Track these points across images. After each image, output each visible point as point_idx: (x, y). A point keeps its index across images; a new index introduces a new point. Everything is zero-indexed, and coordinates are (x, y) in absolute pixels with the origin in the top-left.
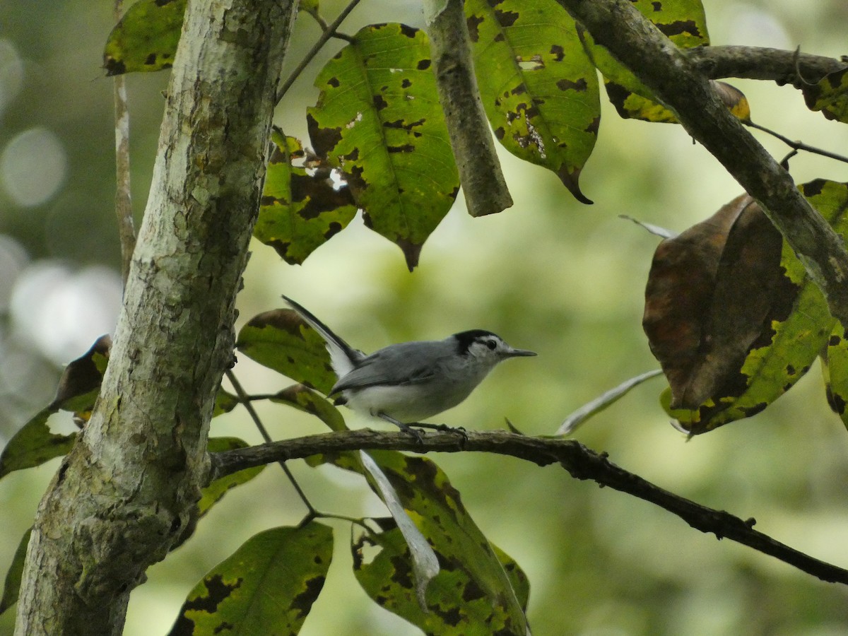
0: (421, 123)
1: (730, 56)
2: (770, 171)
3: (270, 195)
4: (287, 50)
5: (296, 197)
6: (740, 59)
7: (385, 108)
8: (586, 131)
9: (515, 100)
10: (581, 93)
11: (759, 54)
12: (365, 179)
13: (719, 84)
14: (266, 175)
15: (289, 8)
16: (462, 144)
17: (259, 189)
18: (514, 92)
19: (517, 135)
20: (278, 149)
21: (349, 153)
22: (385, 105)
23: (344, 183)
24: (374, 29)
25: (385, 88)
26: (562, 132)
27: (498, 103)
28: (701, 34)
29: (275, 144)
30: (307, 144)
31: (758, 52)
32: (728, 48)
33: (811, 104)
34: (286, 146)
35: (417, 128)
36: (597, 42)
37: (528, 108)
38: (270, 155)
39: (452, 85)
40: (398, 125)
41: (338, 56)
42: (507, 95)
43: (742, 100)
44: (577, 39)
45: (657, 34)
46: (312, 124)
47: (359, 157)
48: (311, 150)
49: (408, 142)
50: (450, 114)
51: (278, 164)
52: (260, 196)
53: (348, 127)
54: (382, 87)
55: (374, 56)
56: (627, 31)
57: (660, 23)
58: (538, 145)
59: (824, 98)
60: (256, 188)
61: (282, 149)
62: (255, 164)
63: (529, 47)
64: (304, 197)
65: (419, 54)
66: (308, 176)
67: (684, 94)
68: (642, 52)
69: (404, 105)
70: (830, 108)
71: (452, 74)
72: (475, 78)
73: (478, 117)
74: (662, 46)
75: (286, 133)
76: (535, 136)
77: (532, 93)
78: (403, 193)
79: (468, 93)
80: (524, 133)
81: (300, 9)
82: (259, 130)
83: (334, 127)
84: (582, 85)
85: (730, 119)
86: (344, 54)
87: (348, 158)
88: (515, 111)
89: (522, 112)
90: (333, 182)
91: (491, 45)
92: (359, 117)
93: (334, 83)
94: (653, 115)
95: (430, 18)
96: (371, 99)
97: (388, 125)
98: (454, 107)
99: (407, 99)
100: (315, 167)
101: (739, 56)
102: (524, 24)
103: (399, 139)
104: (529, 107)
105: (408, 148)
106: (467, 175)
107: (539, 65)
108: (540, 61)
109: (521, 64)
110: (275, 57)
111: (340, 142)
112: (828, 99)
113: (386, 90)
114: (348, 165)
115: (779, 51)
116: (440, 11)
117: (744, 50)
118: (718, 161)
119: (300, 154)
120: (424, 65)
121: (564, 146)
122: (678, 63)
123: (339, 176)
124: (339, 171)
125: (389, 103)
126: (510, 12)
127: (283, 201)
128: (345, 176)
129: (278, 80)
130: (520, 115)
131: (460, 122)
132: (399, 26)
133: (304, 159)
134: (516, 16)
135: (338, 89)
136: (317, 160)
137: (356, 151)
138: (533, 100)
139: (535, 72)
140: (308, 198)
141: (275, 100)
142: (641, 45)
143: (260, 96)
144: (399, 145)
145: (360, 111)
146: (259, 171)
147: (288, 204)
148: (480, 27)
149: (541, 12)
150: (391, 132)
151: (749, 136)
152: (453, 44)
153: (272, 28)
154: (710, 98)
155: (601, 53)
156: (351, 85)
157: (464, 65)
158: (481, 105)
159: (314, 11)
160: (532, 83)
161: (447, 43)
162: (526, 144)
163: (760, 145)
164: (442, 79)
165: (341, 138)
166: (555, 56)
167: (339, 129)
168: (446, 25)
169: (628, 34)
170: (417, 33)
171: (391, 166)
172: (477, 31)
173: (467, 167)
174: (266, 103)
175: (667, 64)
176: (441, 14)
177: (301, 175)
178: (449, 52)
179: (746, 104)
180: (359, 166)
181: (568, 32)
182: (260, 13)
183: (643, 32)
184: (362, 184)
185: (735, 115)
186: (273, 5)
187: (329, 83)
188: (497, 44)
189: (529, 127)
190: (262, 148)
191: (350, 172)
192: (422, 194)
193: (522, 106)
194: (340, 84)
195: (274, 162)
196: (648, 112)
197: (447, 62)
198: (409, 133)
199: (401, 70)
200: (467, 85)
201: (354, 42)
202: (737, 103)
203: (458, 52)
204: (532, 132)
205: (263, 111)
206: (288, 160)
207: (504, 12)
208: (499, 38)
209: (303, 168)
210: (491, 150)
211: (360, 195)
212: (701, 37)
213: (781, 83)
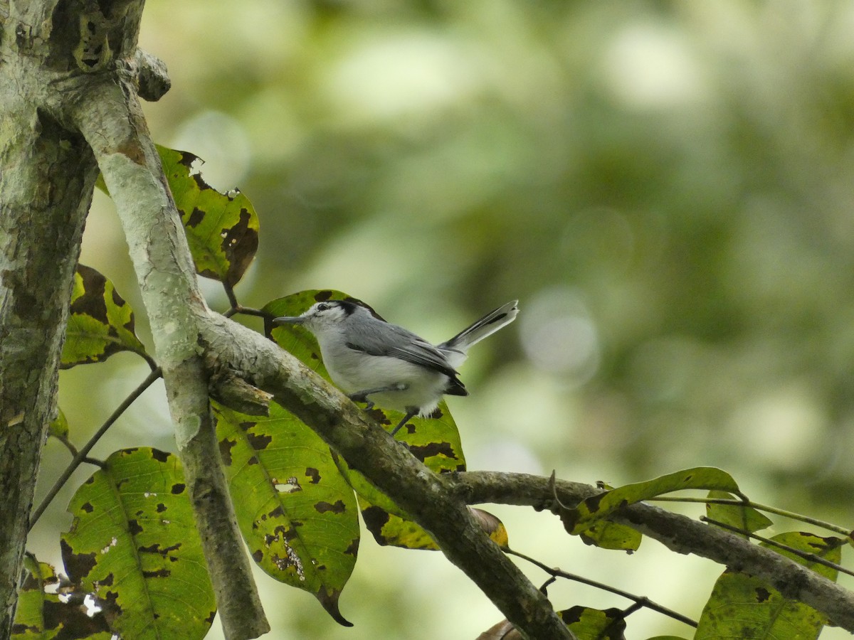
0: (177, 547)
1: (486, 482)
2: (529, 596)
3: (21, 623)
4: (38, 475)
5: (49, 623)
6: (495, 484)
7: (140, 533)
8: (345, 552)
9: (274, 523)
10: (340, 515)
11: (514, 480)
12: (120, 605)
13: (476, 509)
14: (18, 602)
15: (38, 434)
16: (219, 569)
17: (11, 617)
18: (271, 515)
19: (276, 558)
20: (31, 575)
21: (103, 578)
22: (140, 529)
23: (98, 609)
24: (124, 454)
25: (140, 513)
26: (321, 554)
27: (255, 526)
28: (456, 456)
29: (27, 570)
30: (60, 570)
31: (514, 477)
32: (483, 473)
33: (570, 528)
34: (39, 573)
35: (173, 553)
36: (352, 467)
37: (286, 531)
38: (22, 582)
39: (208, 510)
40: (154, 549)
41: (90, 481)
42: (264, 518)
43: (500, 527)
44: (332, 462)
45: (411, 458)
46: (66, 550)
47: (114, 583)
48: (65, 576)
49: (163, 567)
50: (207, 538)
51: (30, 591)
52: (11, 624)
53: (103, 552)
54: (137, 512)
55: (127, 481)
56: (382, 456)
57: (415, 445)
58: (297, 568)
59: (582, 523)
60: (7, 616)
61: (35, 576)
62: (7, 592)
63: (283, 469)
64: (58, 625)
65: (172, 478)
66: (61, 604)
67: (443, 518)
68: (398, 478)
69: (159, 530)
70: (588, 533)
71: (208, 499)
72: (230, 501)
73: (236, 542)
74: (417, 471)
75: (39, 558)
76: (294, 558)
77: (290, 516)
78: (159, 619)
79: (224, 518)
80: (282, 555)
81: (49, 435)
82: (11, 555)
83: (88, 553)
84: (340, 507)
85: (488, 544)
86: (95, 478)
87: (102, 583)
88: (273, 534)
89: (280, 534)
90: (87, 609)
91: (244, 468)
92: (114, 542)
93: (88, 508)
94: (410, 542)
95: (182, 443)
96: (126, 524)
97: (143, 550)
98: (210, 531)
99: (162, 523)
100: (69, 593)
101: (495, 481)
102: (277, 447)
103: (154, 563)
104: (287, 529)
105: (164, 573)
106: (224, 600)
107: (296, 487)
108: (296, 483)
109: (277, 487)
110: (26, 483)
111: (94, 568)
112: (586, 523)
113: (142, 515)
114: (103, 591)
115: (534, 477)
116: (192, 436)
117: (499, 476)
118: (476, 586)
119: (53, 580)
120: (178, 489)
121: (323, 568)
122: (435, 487)
123: (93, 602)
124: (92, 597)
125: (144, 527)
126: (263, 436)
127: (34, 629)
128: (99, 602)
129: (31, 506)
130: (278, 538)
131: (216, 547)
132: (151, 451)
133: (57, 586)
134: (269, 439)
135: (90, 514)
136: (71, 586)
137: (111, 576)
138: (292, 523)
139: (292, 495)
140: (61, 626)
141: (28, 526)
142: (396, 470)
143: (13, 522)
144: (155, 570)
145: (115, 535)
146: (11, 598)
147: (41, 632)
148: (232, 450)
149: (294, 435)
150: (147, 557)
151: (509, 561)
152: (206, 469)
153: (22, 454)
154: (468, 523)
155: (356, 477)
156: (105, 510)
157: (219, 490)
158: (238, 531)
159: (63, 436)
160: (289, 506)
161: (200, 467)
162: (285, 567)
163: (519, 570)
164: (198, 504)
165: (96, 564)
166: (310, 478)
167: (94, 555)
168: (198, 450)
169: (382, 459)
170: (168, 458)
171: (145, 591)
172: (230, 454)
173: (224, 592)
174: (18, 529)
175: (424, 489)
176: (193, 439)
177: (53, 601)
178: (204, 477)
179: (504, 530)
180: (113, 592)
181: (322, 455)
182: (9, 438)
183: (397, 457)
184: (117, 609)
185: (494, 541)
186: (22, 431)
187: (83, 508)
188: (251, 467)
189: (287, 549)
190: (15, 574)
191: (105, 598)
192: (178, 619)
193: (279, 529)
194: (94, 509)
195: (26, 588)
196: (406, 539)
197: (202, 486)
198: (164, 557)
199: (155, 495)
200: (224, 511)
201: (105, 466)
202: (495, 530)
203: (212, 477)
204: (291, 555)
205: (15, 537)
206: (41, 588)
207: (256, 435)
208: (253, 461)
209: (57, 594)
210: (248, 574)
211: (115, 622)
212: (456, 459)
213: (539, 508)
